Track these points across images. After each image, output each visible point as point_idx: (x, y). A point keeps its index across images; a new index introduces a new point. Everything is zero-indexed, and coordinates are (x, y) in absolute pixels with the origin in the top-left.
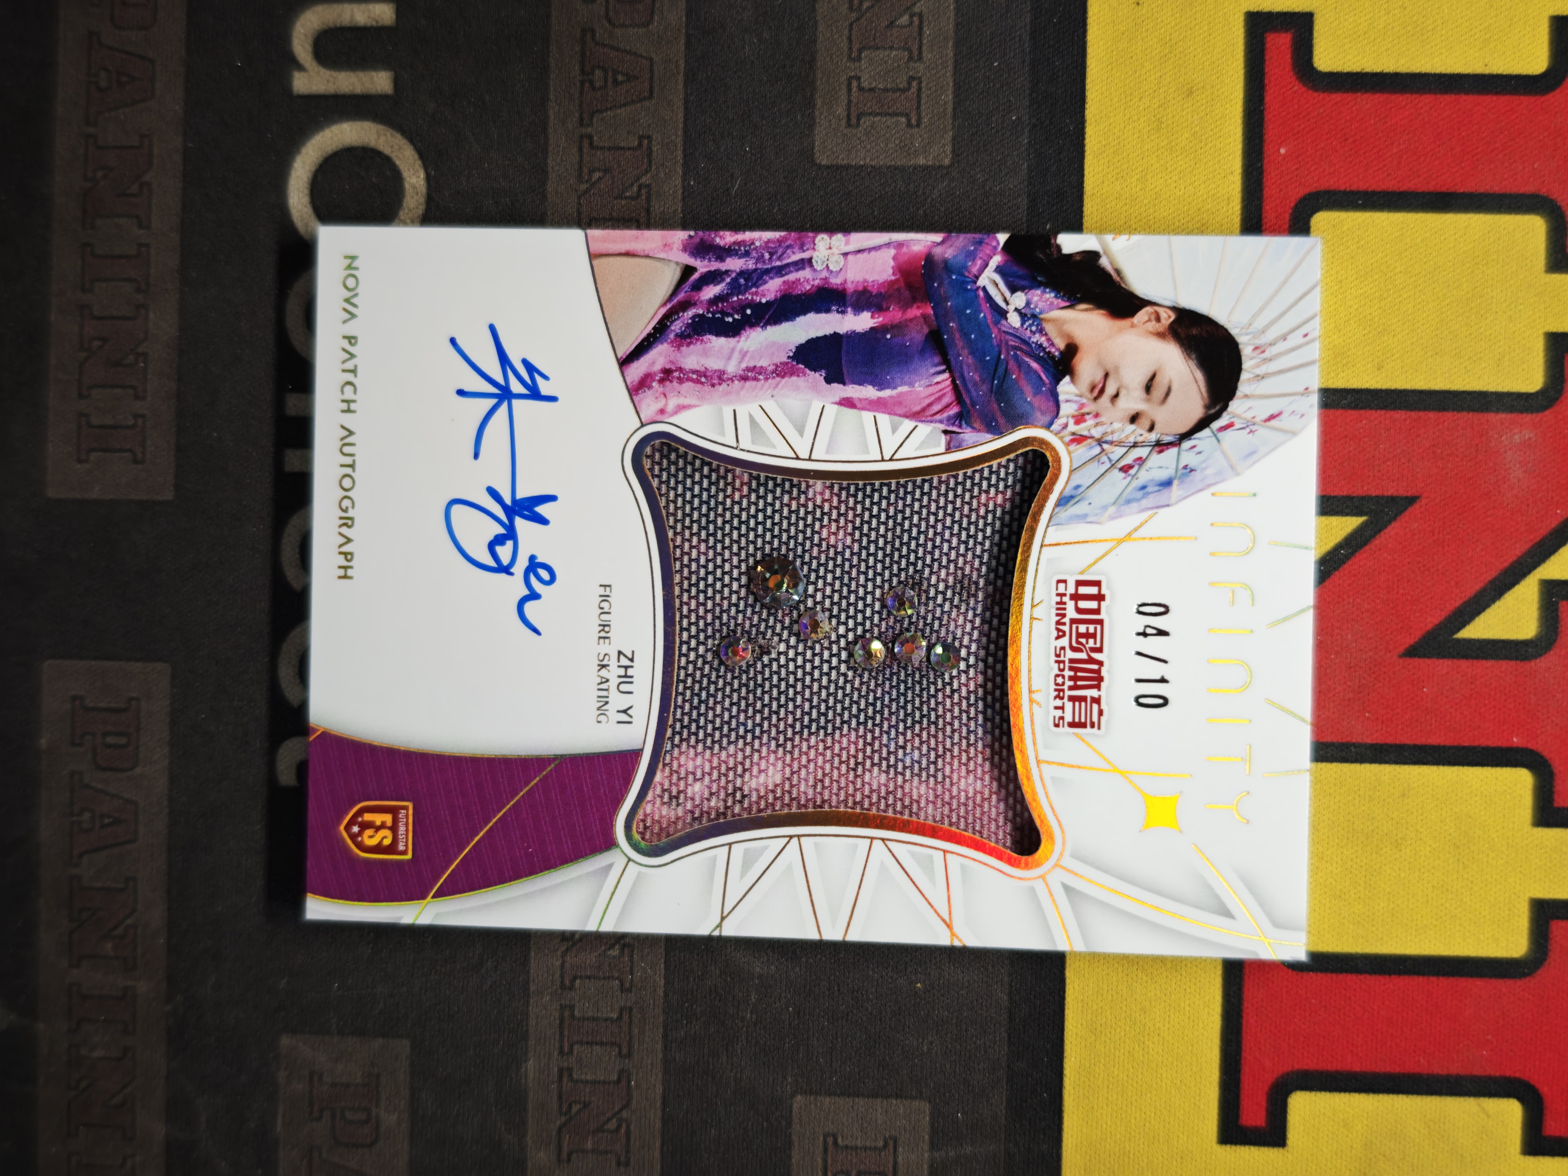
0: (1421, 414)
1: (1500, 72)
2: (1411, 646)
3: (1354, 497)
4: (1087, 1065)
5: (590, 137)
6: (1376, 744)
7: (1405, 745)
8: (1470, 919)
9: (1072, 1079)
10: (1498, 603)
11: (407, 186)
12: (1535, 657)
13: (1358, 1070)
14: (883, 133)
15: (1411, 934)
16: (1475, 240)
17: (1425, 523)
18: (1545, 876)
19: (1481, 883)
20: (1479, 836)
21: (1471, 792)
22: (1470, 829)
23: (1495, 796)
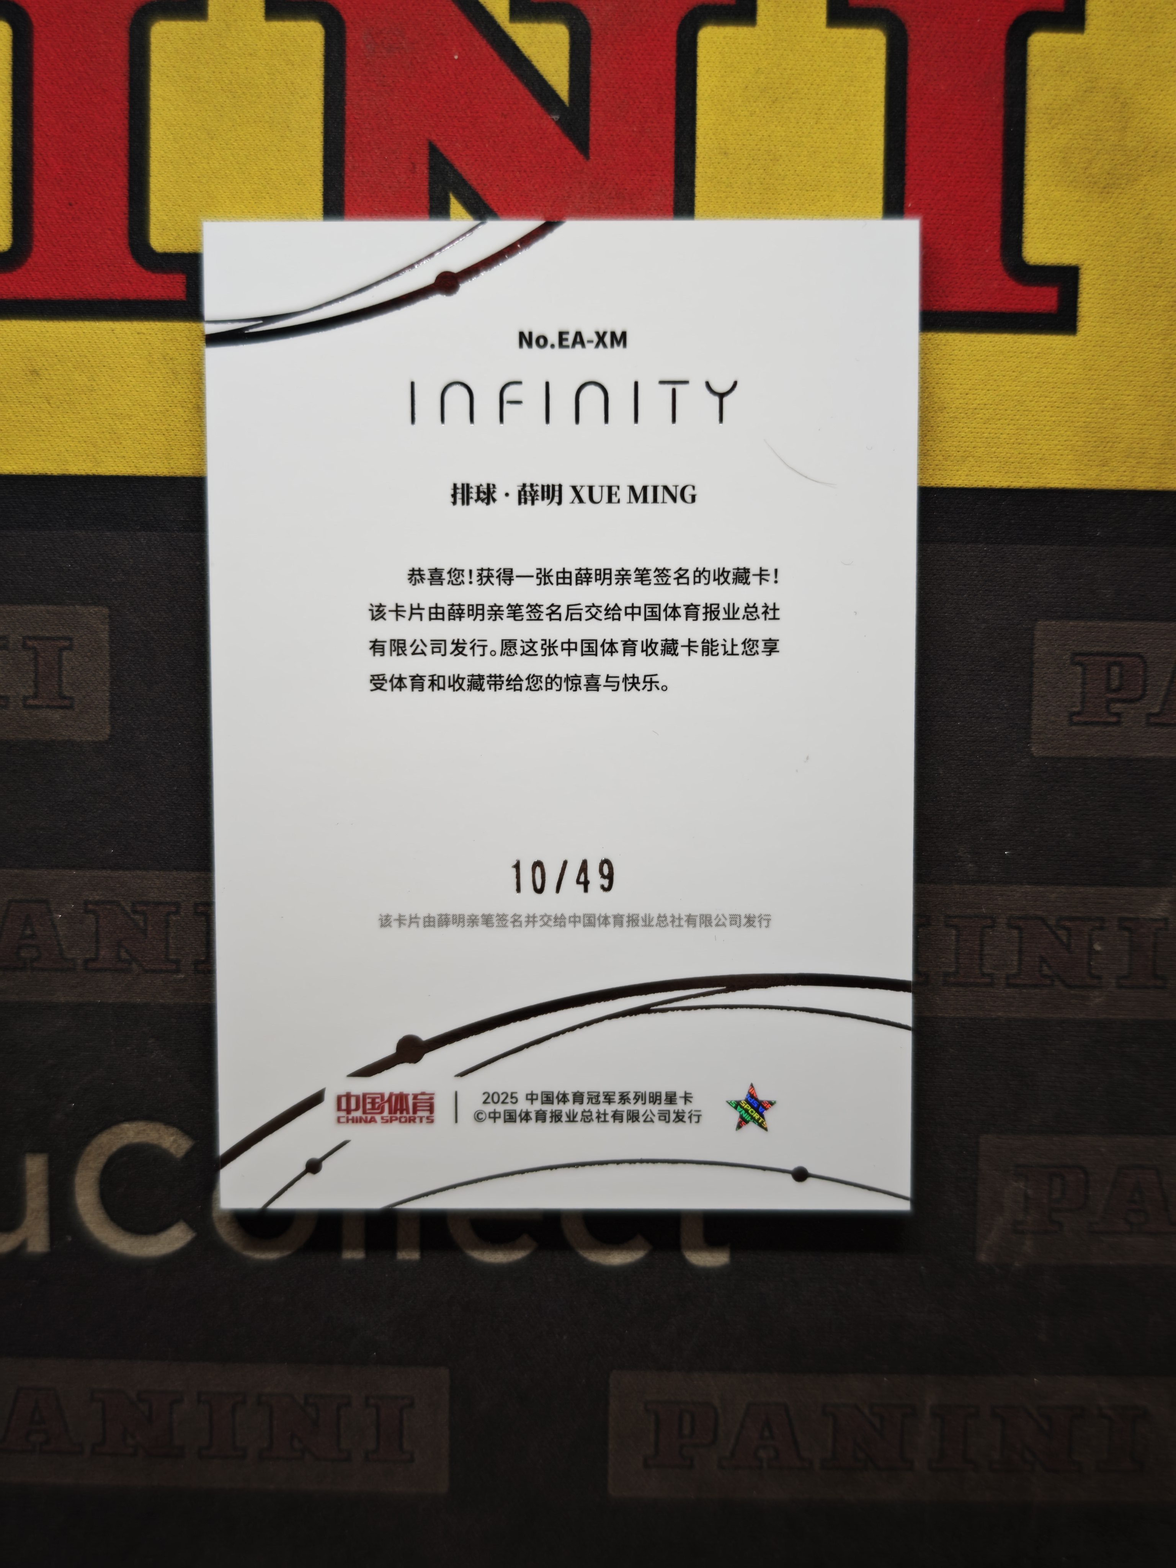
0: (347, 141)
1: (9, 67)
2: (577, 148)
3: (431, 206)
4: (997, 464)
5: (87, 961)
6: (675, 181)
7: (675, 152)
8: (849, 86)
9: (1012, 480)
10: (535, 63)
11: (137, 1140)
12: (587, 24)
13: (1000, 195)
14: (78, 674)
15: (864, 144)
16: (177, 91)
17: (455, 136)
18: (805, 12)
19: (812, 75)
20: (766, 78)
21: (722, 86)
22: (759, 88)
23: (726, 63)
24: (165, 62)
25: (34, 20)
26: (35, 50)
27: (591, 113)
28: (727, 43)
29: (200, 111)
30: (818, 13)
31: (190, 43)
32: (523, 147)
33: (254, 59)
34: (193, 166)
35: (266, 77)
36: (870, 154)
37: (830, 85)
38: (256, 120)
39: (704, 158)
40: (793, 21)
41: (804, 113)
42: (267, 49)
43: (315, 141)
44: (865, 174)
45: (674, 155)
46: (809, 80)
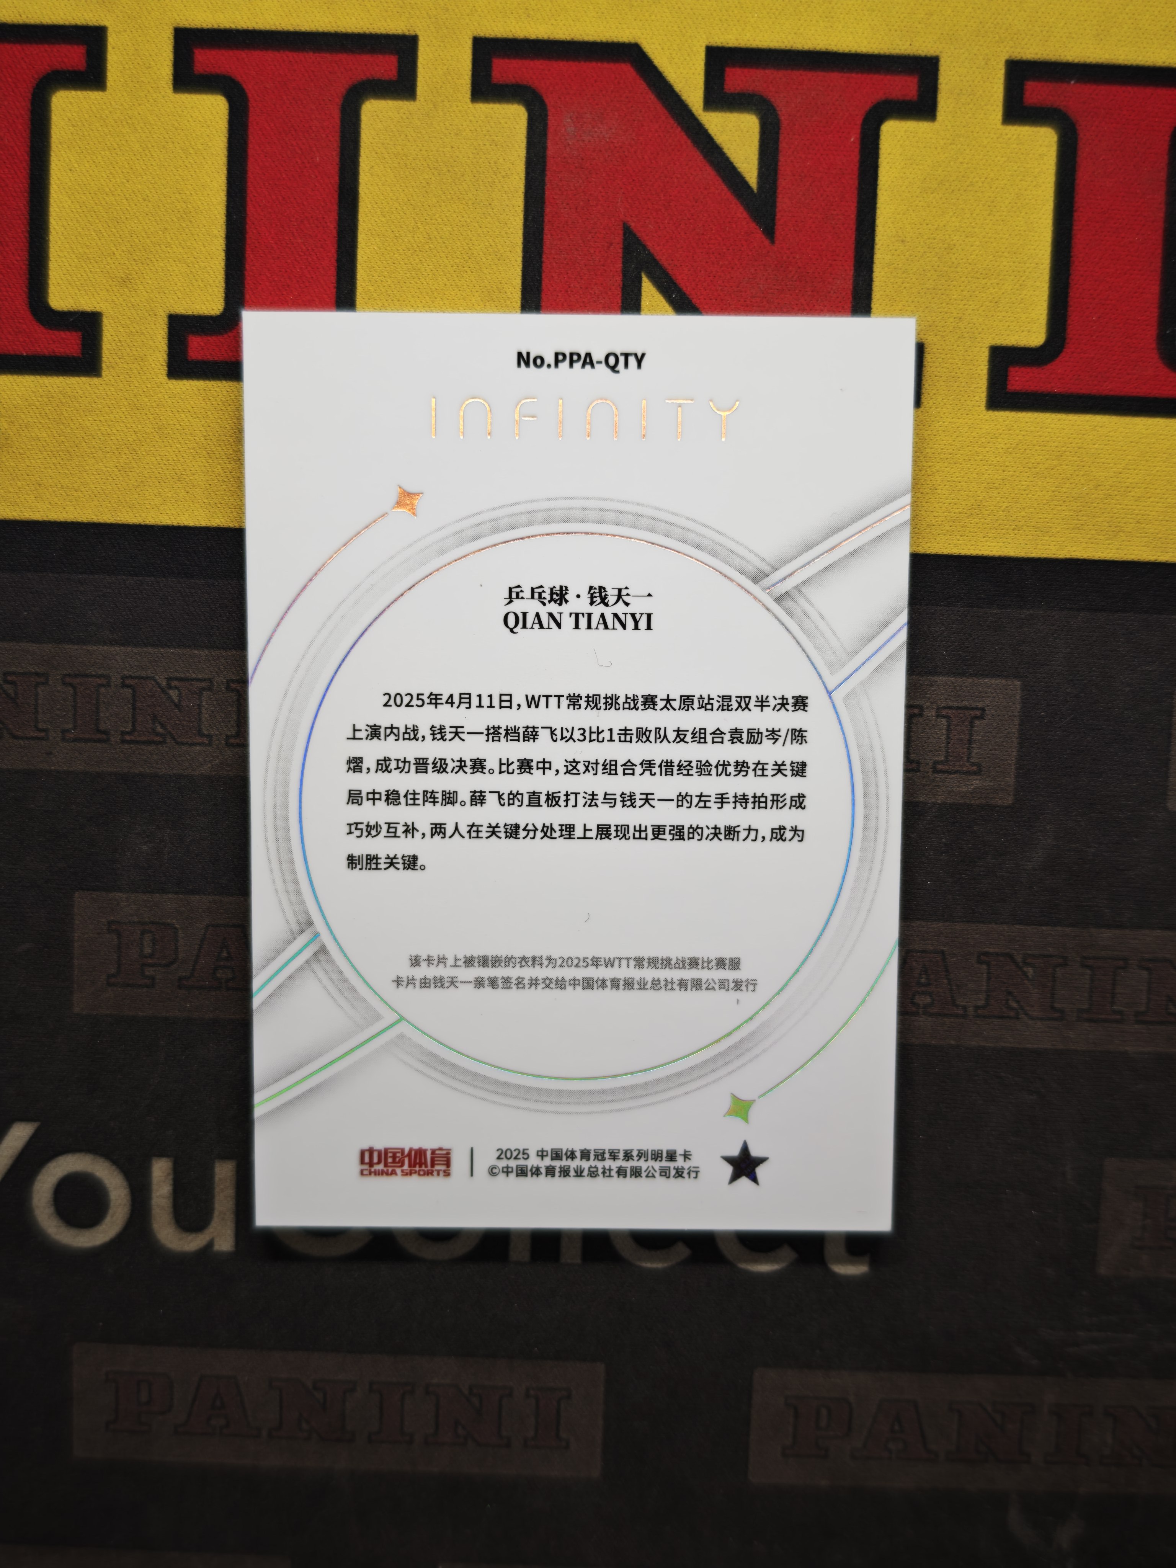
0: (546, 220)
1: (225, 140)
2: (763, 232)
3: (623, 284)
4: (1146, 539)
6: (854, 266)
7: (856, 239)
8: (1021, 181)
9: (1159, 555)
10: (726, 150)
12: (777, 116)
15: (1033, 236)
16: (384, 167)
17: (649, 218)
18: (982, 110)
19: (987, 169)
20: (943, 171)
21: (902, 178)
22: (936, 180)
23: (906, 155)
24: (374, 139)
25: (250, 95)
26: (250, 124)
27: (779, 200)
28: (908, 137)
29: (407, 187)
30: (994, 111)
31: (399, 122)
32: (712, 230)
33: (459, 139)
34: (399, 240)
35: (470, 156)
36: (1038, 246)
37: (1003, 180)
38: (460, 197)
39: (882, 245)
40: (970, 118)
41: (978, 205)
42: (472, 129)
43: (516, 218)
44: (1032, 265)
45: (854, 242)
46: (983, 174)
